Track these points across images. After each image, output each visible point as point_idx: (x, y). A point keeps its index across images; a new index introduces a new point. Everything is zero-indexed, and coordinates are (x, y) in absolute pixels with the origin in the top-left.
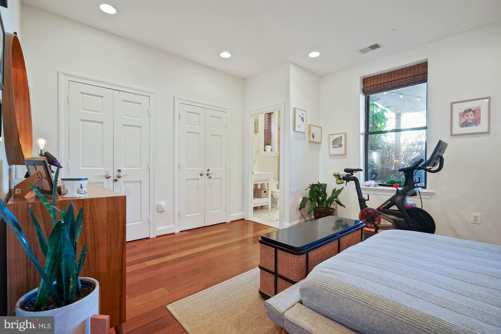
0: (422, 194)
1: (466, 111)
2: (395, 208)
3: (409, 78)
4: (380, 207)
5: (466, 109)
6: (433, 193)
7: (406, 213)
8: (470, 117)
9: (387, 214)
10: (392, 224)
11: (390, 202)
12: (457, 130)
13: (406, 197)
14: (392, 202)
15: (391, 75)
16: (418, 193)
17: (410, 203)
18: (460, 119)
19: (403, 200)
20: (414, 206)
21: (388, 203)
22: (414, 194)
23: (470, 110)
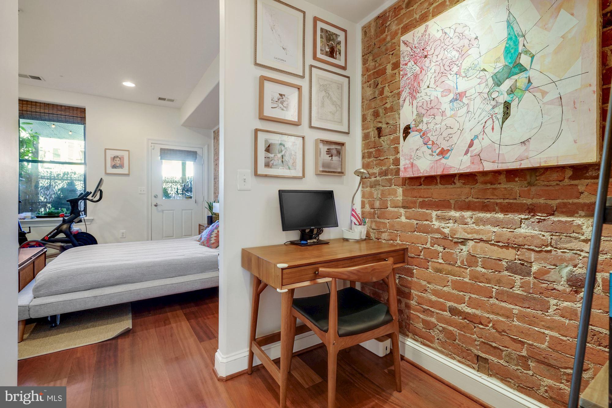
0: (87, 221)
1: (114, 157)
2: (62, 236)
3: (68, 117)
4: (45, 237)
5: (115, 156)
6: (93, 219)
7: (74, 239)
8: (118, 162)
9: (53, 243)
10: (59, 251)
11: (56, 231)
12: (110, 170)
13: (72, 224)
14: (59, 230)
15: (49, 107)
16: (83, 221)
17: (77, 229)
18: (111, 163)
19: (70, 228)
20: (80, 231)
21: (55, 232)
22: (80, 221)
23: (117, 157)
